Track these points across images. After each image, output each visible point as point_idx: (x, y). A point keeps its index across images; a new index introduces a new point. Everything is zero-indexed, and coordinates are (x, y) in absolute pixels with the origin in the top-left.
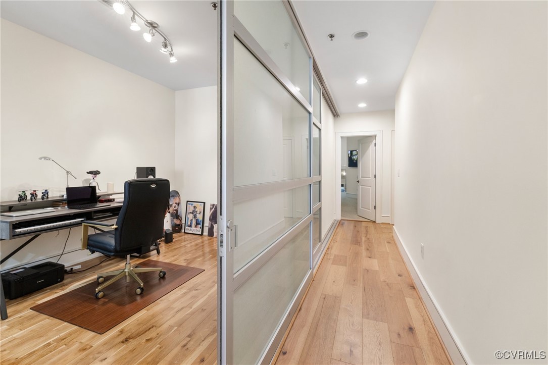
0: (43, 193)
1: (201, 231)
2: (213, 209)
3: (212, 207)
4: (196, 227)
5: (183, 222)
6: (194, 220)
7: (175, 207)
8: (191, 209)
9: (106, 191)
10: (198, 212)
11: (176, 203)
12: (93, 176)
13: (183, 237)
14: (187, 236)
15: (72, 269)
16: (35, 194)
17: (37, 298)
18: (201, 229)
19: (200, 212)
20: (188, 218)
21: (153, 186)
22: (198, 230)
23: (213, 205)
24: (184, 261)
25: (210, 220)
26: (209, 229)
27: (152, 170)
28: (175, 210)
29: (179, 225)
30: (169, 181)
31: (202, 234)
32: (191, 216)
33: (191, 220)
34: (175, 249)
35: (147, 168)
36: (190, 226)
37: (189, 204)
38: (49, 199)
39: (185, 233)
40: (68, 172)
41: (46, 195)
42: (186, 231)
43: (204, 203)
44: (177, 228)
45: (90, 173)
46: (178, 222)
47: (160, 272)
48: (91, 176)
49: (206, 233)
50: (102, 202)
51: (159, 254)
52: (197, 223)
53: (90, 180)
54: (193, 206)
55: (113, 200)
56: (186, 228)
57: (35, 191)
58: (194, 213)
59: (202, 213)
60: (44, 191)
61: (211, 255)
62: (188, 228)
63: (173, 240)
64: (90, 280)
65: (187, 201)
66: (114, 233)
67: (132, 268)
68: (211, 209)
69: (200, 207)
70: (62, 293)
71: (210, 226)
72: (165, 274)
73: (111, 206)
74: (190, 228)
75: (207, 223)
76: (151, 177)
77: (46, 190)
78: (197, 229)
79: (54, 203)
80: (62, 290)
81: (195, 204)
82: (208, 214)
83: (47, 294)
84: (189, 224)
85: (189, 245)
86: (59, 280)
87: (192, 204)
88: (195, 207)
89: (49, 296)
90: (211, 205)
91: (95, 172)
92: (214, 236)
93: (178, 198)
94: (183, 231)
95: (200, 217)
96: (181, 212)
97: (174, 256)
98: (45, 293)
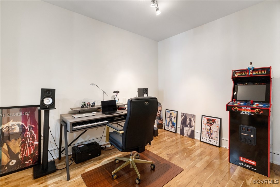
0: (92, 104)
1: (175, 130)
2: (184, 117)
3: (182, 115)
4: (172, 127)
5: (164, 122)
6: (170, 122)
7: (159, 113)
8: (168, 115)
9: (122, 102)
10: (173, 117)
11: (159, 110)
12: (116, 94)
13: (164, 133)
14: (166, 132)
15: (106, 147)
16: (89, 104)
17: (86, 166)
18: (175, 129)
19: (174, 117)
20: (167, 120)
21: (147, 103)
22: (173, 130)
23: (184, 114)
24: (167, 156)
25: (181, 123)
26: (181, 130)
27: (146, 90)
28: (159, 115)
29: (161, 124)
30: (157, 99)
31: (176, 133)
32: (168, 120)
33: (169, 122)
34: (160, 142)
35: (143, 89)
36: (168, 126)
37: (167, 111)
38: (96, 107)
39: (165, 129)
40: (104, 92)
41: (94, 105)
42: (166, 129)
43: (177, 112)
44: (160, 126)
45: (114, 92)
46: (160, 122)
47: (152, 165)
48: (115, 94)
49: (178, 132)
50: (120, 109)
51: (150, 145)
52: (173, 125)
53: (115, 96)
54: (170, 113)
55: (125, 109)
56: (166, 126)
57: (89, 102)
58: (170, 117)
59: (176, 118)
60: (93, 103)
61: (186, 154)
62: (167, 127)
63: (159, 135)
64: (112, 159)
65: (166, 110)
66: (122, 136)
67: (134, 159)
68: (182, 116)
69: (174, 114)
70: (98, 165)
71: (181, 128)
72: (154, 167)
73: (123, 113)
74: (168, 127)
75: (179, 126)
76: (145, 95)
77: (94, 102)
78: (173, 128)
79: (98, 109)
80: (99, 163)
81: (171, 112)
82: (180, 120)
83: (91, 164)
84: (167, 124)
85: (168, 141)
86: (98, 155)
87: (169, 112)
88: (171, 114)
89: (91, 166)
90: (182, 114)
91: (117, 91)
92: (185, 136)
93: (160, 107)
94: (164, 128)
95: (174, 121)
96: (162, 116)
97: (159, 149)
98: (90, 163)
